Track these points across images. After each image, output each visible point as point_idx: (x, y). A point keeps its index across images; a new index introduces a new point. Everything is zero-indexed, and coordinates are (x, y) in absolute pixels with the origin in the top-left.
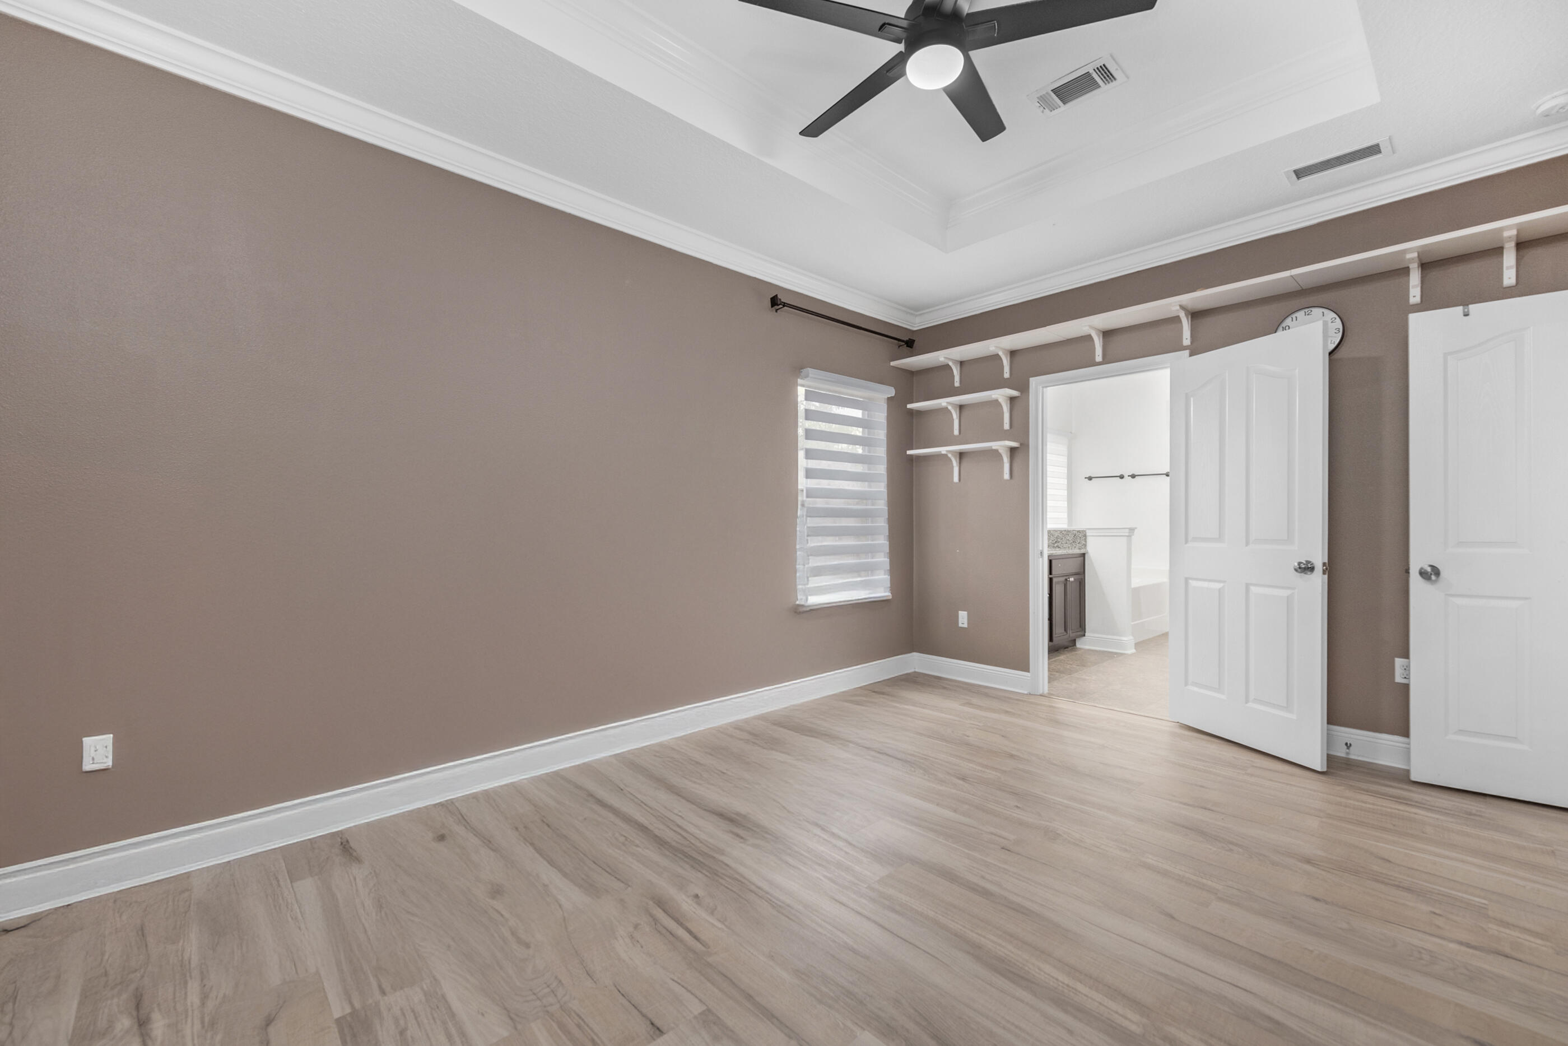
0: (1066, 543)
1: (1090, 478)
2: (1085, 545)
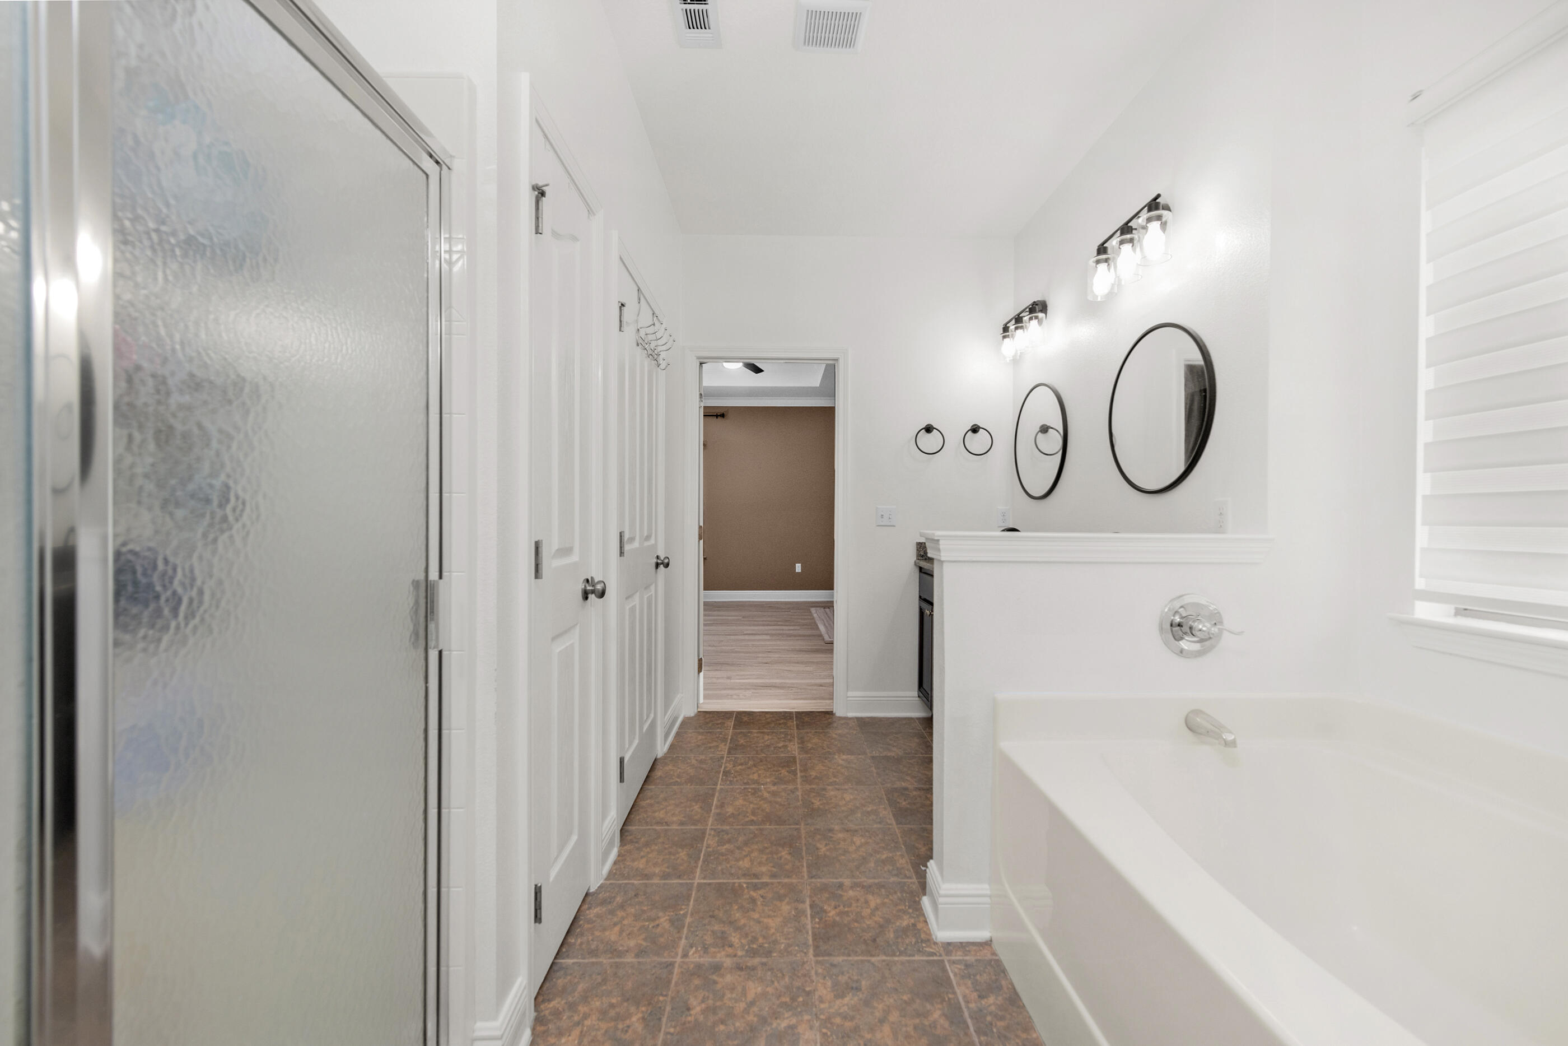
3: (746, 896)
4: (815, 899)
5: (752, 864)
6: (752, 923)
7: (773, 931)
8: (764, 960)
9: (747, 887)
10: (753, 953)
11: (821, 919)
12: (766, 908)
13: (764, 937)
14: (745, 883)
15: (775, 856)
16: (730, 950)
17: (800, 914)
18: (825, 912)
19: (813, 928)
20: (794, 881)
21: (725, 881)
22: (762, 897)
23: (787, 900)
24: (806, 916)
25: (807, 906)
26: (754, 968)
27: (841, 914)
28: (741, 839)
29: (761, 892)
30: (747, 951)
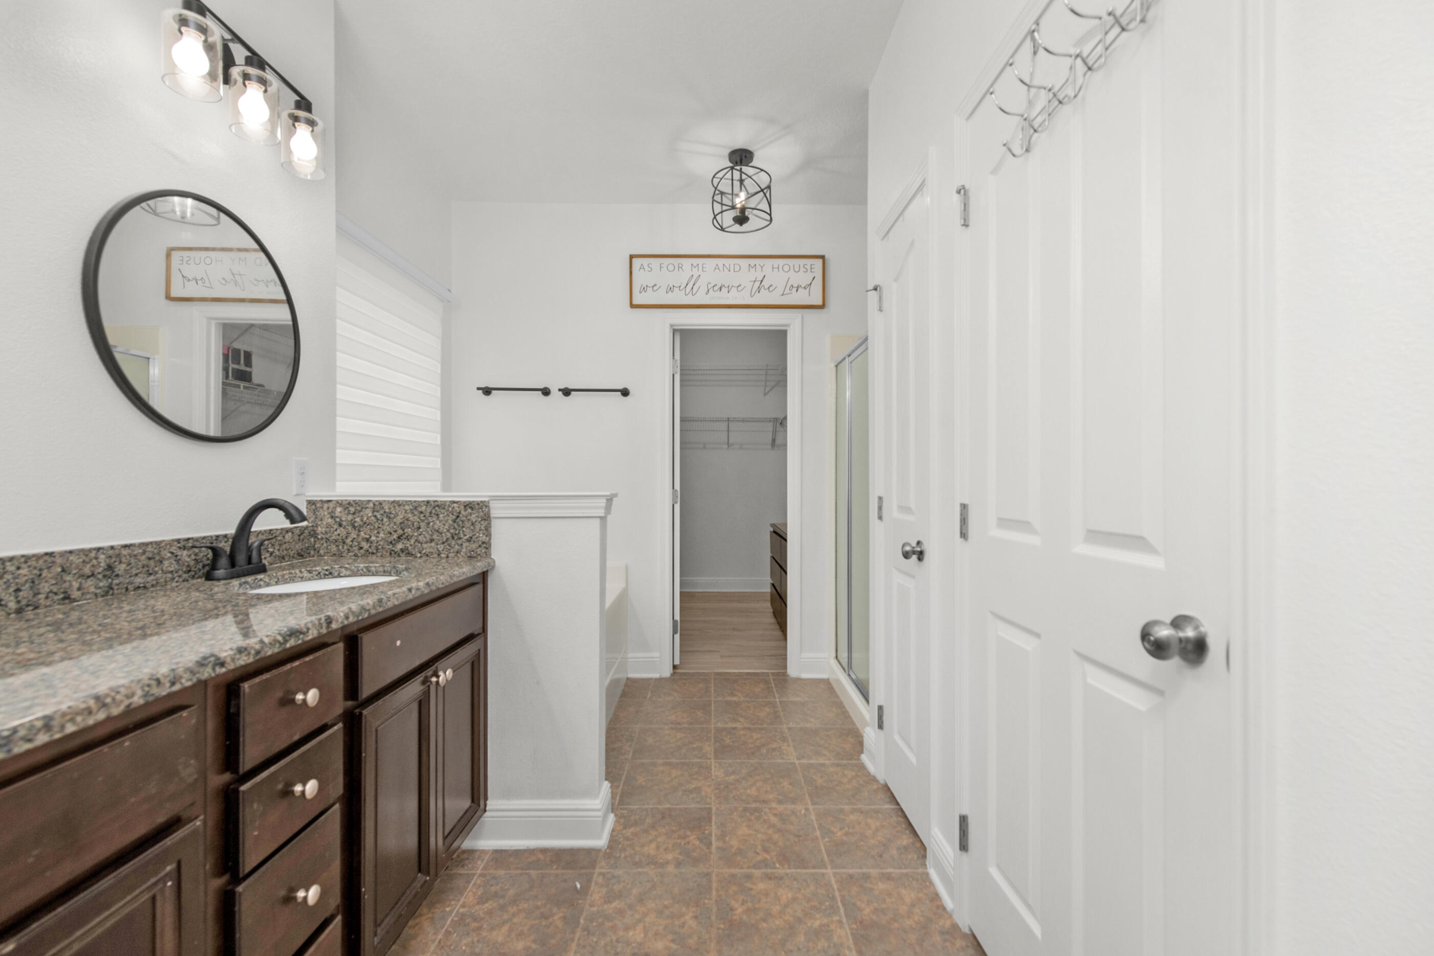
0: (432, 541)
1: (487, 391)
2: (487, 545)
3: (773, 853)
4: (707, 851)
5: (776, 893)
6: (762, 830)
7: (744, 824)
8: (748, 806)
9: (774, 863)
10: (756, 810)
11: (703, 833)
12: (752, 842)
13: (750, 820)
14: (778, 868)
15: (750, 905)
16: (775, 812)
17: (722, 837)
18: (698, 839)
19: (711, 826)
20: (726, 870)
21: (799, 871)
22: (758, 853)
23: (733, 850)
24: (716, 835)
25: (715, 844)
26: (755, 801)
27: (685, 837)
28: (801, 938)
29: (759, 858)
30: (762, 811)
